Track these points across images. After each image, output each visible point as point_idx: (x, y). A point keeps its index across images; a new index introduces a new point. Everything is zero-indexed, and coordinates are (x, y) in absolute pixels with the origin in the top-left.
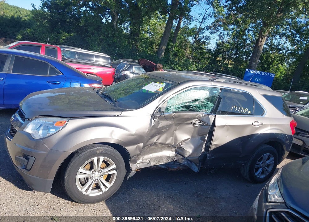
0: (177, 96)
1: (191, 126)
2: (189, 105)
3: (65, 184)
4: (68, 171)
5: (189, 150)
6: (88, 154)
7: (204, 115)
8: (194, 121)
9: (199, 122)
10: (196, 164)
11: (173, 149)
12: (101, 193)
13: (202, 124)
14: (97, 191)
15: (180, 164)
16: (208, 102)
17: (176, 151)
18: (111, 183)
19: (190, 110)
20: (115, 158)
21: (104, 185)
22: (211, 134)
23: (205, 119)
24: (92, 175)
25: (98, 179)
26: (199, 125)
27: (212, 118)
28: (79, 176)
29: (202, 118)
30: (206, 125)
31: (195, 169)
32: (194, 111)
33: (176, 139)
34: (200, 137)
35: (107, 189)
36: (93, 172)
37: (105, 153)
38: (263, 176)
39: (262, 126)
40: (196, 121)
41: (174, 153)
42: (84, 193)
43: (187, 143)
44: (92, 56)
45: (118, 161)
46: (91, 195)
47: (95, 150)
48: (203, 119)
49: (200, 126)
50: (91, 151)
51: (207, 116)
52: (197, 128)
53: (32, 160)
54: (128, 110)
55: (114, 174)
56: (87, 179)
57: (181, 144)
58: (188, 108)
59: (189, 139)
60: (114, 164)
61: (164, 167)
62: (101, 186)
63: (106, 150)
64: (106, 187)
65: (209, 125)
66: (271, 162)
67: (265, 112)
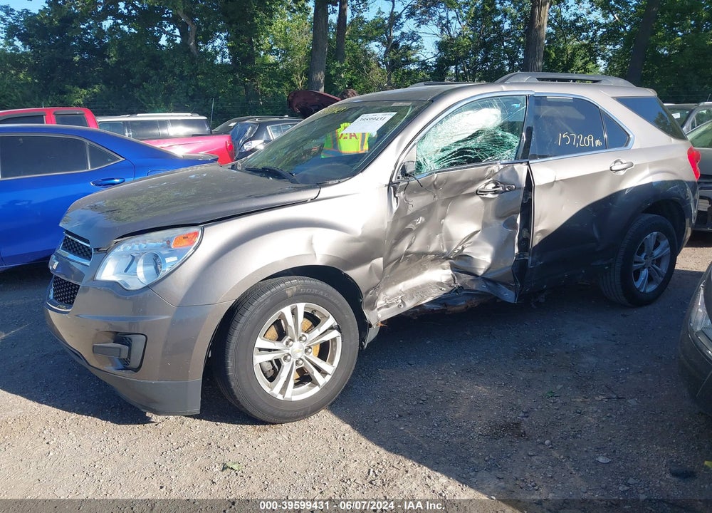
0: (433, 129)
1: (477, 199)
2: (465, 148)
3: (233, 384)
4: (230, 351)
5: (484, 258)
6: (269, 300)
7: (501, 167)
8: (481, 186)
9: (494, 185)
10: (506, 285)
11: (446, 264)
12: (317, 389)
13: (501, 189)
14: (307, 386)
15: (471, 294)
16: (507, 133)
17: (453, 267)
18: (332, 362)
19: (470, 161)
20: (330, 301)
21: (319, 369)
22: (527, 209)
23: (506, 177)
24: (287, 351)
25: (303, 358)
26: (495, 192)
27: (521, 170)
28: (259, 359)
29: (499, 174)
30: (511, 190)
31: (509, 296)
32: (477, 160)
33: (449, 239)
34: (502, 222)
35: (328, 378)
36: (287, 343)
37: (305, 294)
38: (651, 288)
39: (631, 169)
40: (487, 184)
41: (450, 272)
42: (280, 397)
43: (475, 243)
44: (163, 124)
45: (337, 307)
46: (295, 398)
47: (282, 289)
48: (501, 176)
49: (497, 195)
50: (273, 293)
51: (510, 168)
52: (491, 204)
53: (138, 343)
54: (330, 182)
55: (334, 340)
56: (278, 362)
57: (463, 248)
58: (464, 155)
59: (477, 232)
60: (331, 316)
61: (435, 307)
62: (313, 373)
63: (305, 286)
64: (324, 373)
65: (520, 188)
66: (663, 250)
67: (631, 136)
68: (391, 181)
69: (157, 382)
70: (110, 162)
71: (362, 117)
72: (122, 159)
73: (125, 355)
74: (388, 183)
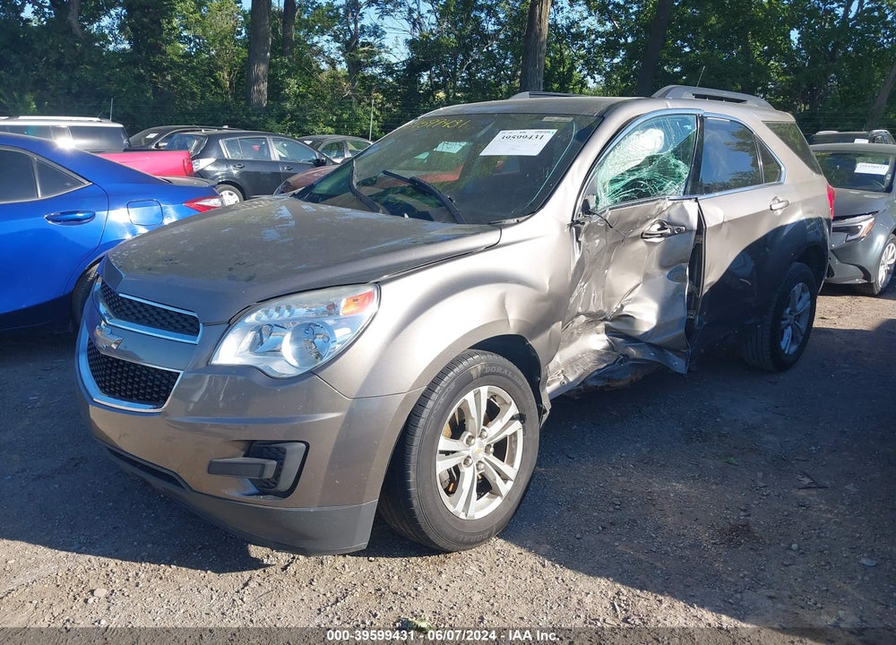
1: (641, 244)
2: (638, 179)
3: (415, 503)
4: (413, 457)
5: (646, 315)
6: (453, 385)
7: (670, 203)
8: (645, 228)
9: (659, 226)
10: (675, 351)
11: (601, 326)
12: (498, 501)
13: (668, 231)
14: (485, 498)
15: (638, 364)
16: (679, 162)
17: (608, 331)
18: (511, 463)
19: (642, 195)
20: (513, 381)
21: (499, 472)
22: (696, 258)
23: (675, 217)
24: (467, 453)
25: (483, 460)
26: (662, 235)
27: (691, 207)
28: (443, 466)
29: (666, 213)
30: (680, 232)
31: (679, 364)
32: (647, 195)
33: (609, 295)
34: (667, 273)
35: (510, 484)
36: (468, 442)
37: (490, 374)
38: (794, 348)
39: (789, 207)
40: (653, 224)
41: (604, 337)
42: (462, 516)
43: (635, 300)
45: (521, 389)
46: (478, 515)
47: (466, 368)
48: (669, 215)
49: (662, 239)
50: (457, 374)
51: (678, 205)
52: (656, 250)
53: (294, 454)
55: (515, 434)
56: (456, 468)
57: (622, 307)
58: (636, 188)
59: (638, 285)
60: (513, 402)
62: (495, 480)
63: (490, 363)
64: (505, 479)
65: (691, 231)
66: (805, 304)
67: (783, 169)
68: (572, 220)
69: (317, 509)
70: (70, 187)
71: (501, 134)
72: (87, 183)
73: (269, 474)
74: (570, 222)
